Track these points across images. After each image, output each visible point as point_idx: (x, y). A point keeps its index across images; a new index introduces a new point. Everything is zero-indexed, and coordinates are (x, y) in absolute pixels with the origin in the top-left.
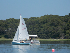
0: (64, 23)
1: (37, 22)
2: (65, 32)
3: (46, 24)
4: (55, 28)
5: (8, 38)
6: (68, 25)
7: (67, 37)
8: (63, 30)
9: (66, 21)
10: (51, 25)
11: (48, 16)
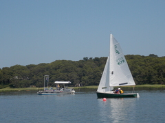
0: (79, 69)
1: (47, 69)
2: (80, 79)
3: (58, 71)
4: (69, 74)
5: (14, 87)
6: (83, 71)
7: (83, 85)
8: (78, 77)
9: (81, 67)
10: (64, 72)
11: (59, 61)
